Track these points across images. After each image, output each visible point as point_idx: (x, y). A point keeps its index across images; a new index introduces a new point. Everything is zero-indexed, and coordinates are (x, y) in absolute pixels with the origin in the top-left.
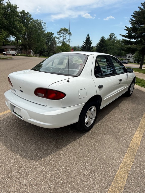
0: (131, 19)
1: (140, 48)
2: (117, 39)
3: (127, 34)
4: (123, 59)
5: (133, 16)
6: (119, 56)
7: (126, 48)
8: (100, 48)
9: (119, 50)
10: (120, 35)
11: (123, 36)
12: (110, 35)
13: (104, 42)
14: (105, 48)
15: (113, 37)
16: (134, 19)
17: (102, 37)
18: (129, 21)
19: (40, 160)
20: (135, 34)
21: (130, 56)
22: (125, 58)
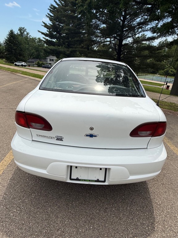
0: (48, 13)
1: (69, 51)
2: (30, 36)
3: (48, 33)
4: (44, 62)
5: (50, 11)
6: (37, 58)
7: (49, 49)
8: (11, 45)
9: (36, 51)
10: (39, 31)
11: (43, 33)
12: (20, 30)
13: (14, 38)
14: (18, 47)
15: (25, 32)
16: (52, 15)
17: (11, 30)
18: (46, 15)
19: (156, 228)
20: (55, 33)
21: (51, 59)
22: (46, 61)
